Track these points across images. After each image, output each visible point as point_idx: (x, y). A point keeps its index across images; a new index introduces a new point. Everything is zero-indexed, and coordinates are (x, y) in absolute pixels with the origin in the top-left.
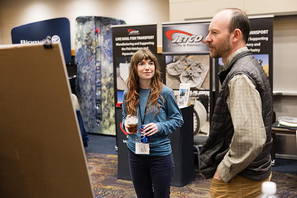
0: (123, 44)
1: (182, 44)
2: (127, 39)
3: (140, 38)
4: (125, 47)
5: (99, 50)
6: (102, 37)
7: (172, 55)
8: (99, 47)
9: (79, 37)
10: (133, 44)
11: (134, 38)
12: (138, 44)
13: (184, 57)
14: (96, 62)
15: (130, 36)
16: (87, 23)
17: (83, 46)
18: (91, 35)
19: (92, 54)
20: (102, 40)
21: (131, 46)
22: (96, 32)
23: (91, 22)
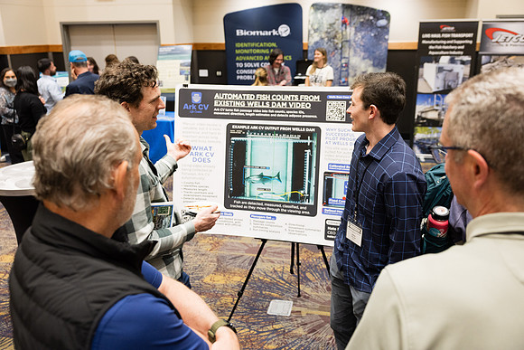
0: (432, 42)
1: (505, 43)
2: (438, 36)
3: (454, 35)
4: (434, 45)
5: (347, 45)
6: (353, 29)
7: (491, 55)
8: (347, 41)
9: (316, 27)
10: (444, 42)
11: (448, 36)
12: (451, 42)
13: (504, 57)
14: (341, 58)
15: (441, 33)
16: (330, 11)
17: (322, 39)
18: (335, 26)
19: (336, 49)
20: (353, 32)
21: (442, 45)
22: (344, 23)
23: (336, 10)
